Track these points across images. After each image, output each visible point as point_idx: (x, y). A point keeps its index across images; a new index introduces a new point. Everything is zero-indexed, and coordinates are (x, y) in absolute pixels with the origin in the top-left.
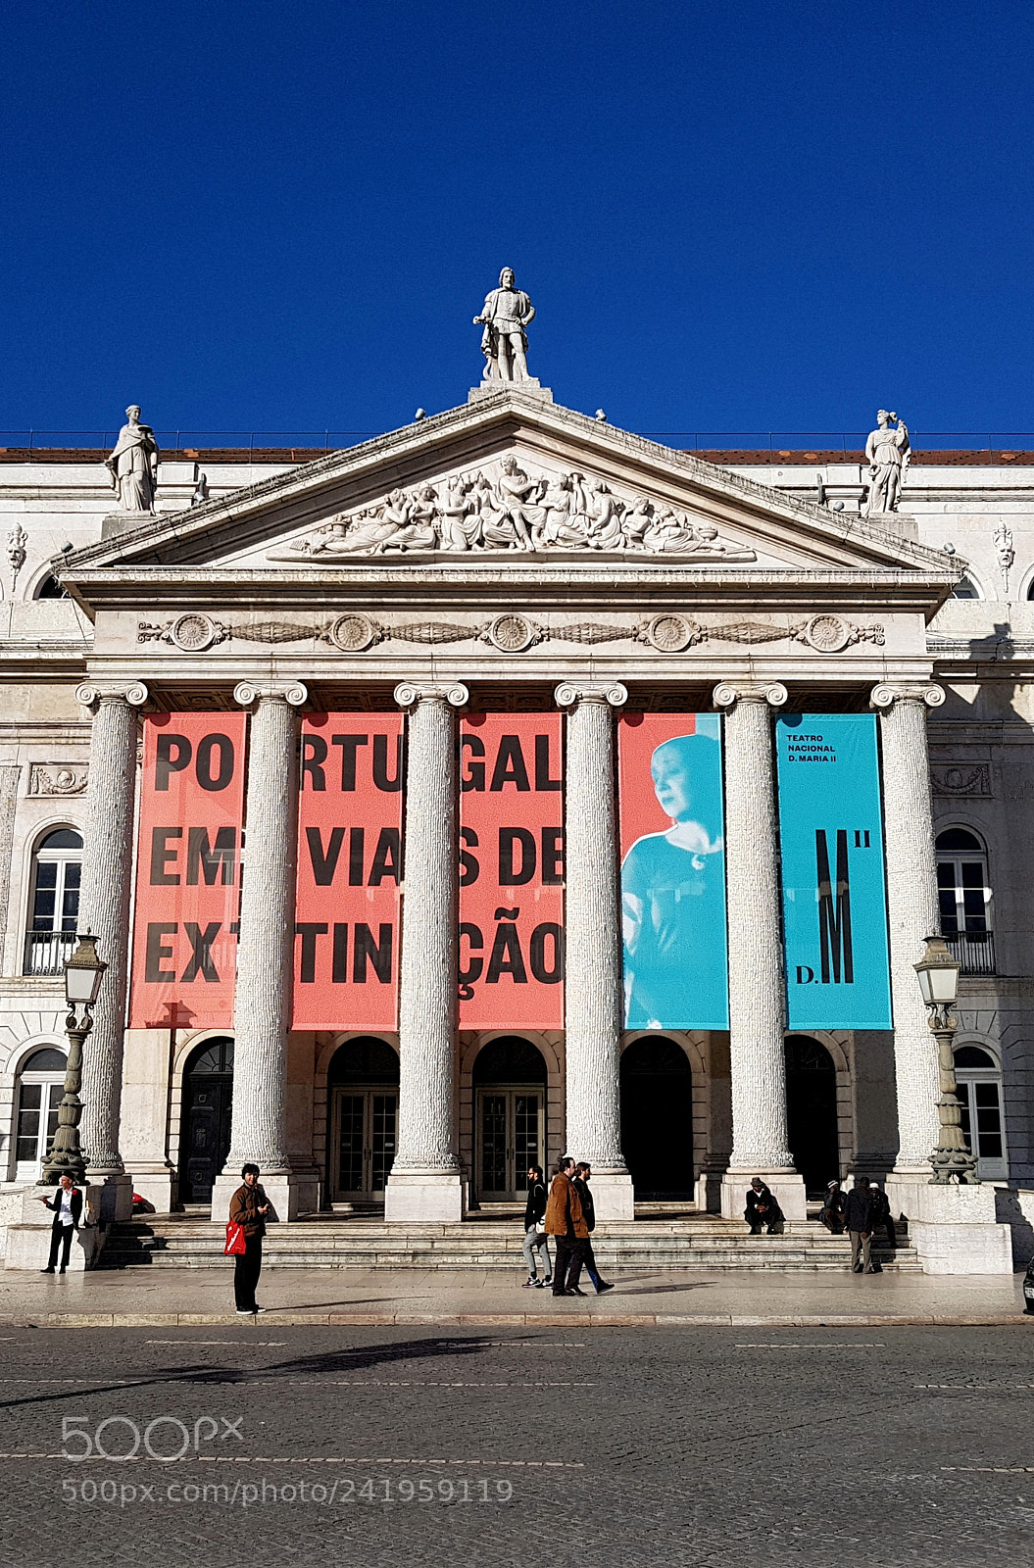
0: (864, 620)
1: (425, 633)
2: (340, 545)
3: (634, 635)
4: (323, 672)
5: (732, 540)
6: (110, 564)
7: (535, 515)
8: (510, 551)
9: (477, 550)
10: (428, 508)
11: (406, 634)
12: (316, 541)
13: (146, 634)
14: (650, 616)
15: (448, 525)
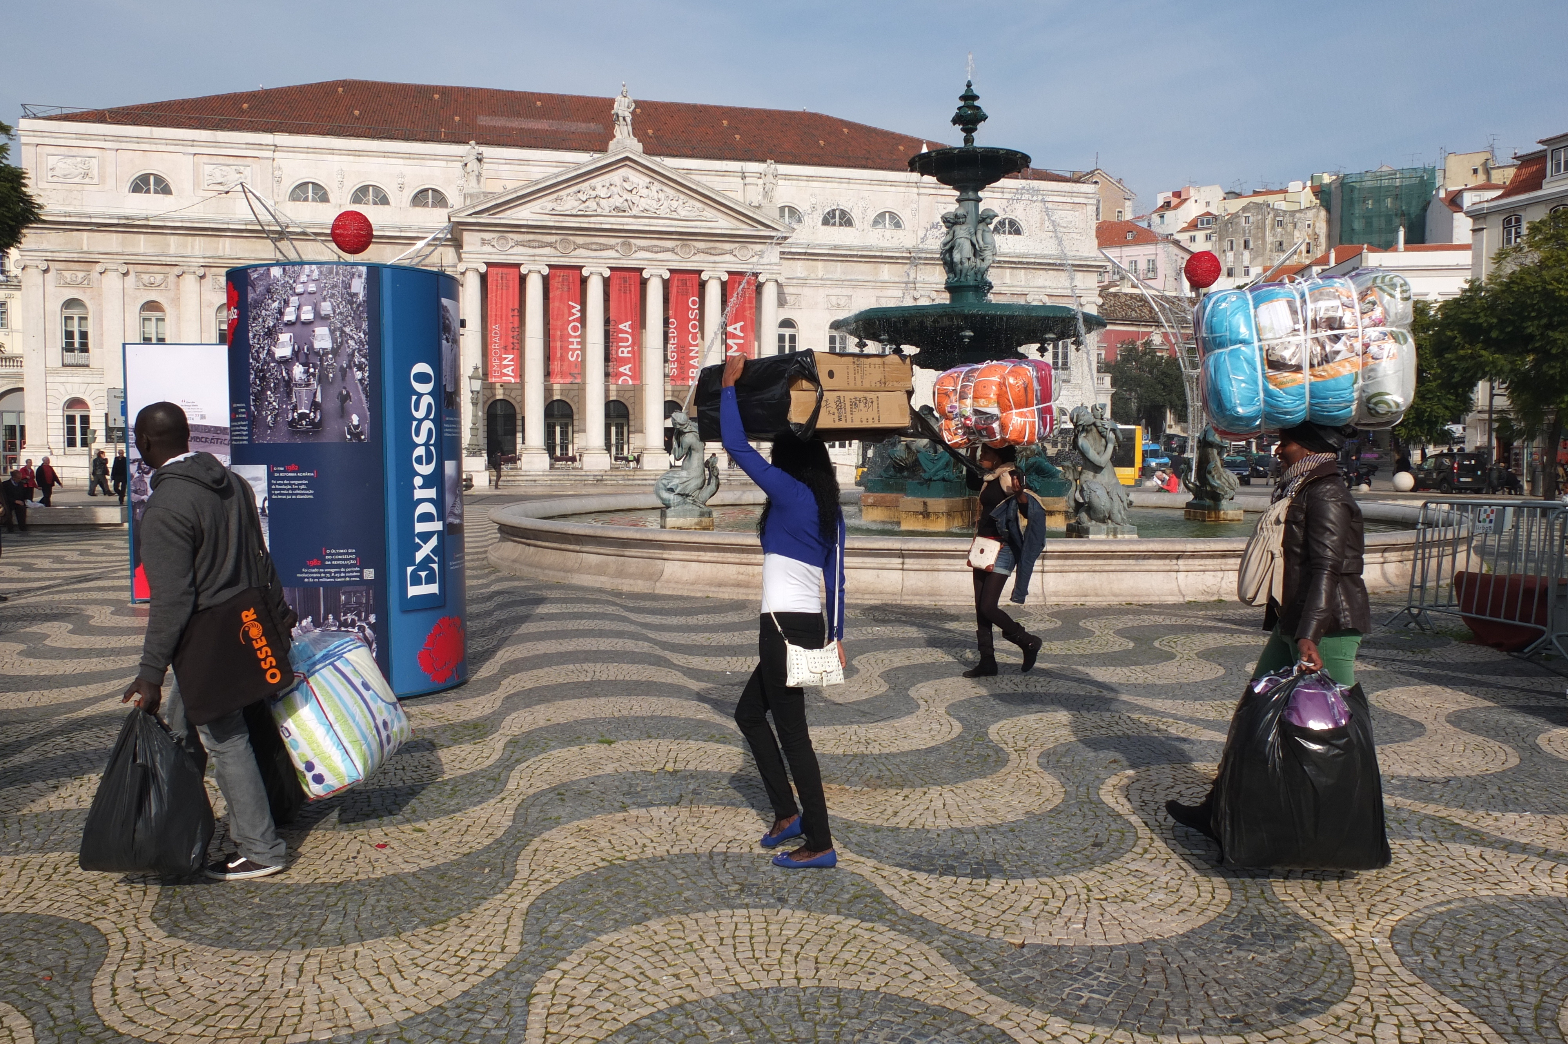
0: (758, 247)
1: (594, 247)
2: (559, 208)
3: (672, 250)
4: (555, 261)
5: (709, 213)
6: (470, 215)
7: (636, 199)
8: (625, 214)
9: (614, 213)
10: (594, 194)
11: (585, 246)
12: (550, 206)
13: (484, 242)
14: (678, 243)
15: (603, 202)
